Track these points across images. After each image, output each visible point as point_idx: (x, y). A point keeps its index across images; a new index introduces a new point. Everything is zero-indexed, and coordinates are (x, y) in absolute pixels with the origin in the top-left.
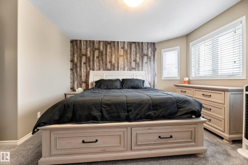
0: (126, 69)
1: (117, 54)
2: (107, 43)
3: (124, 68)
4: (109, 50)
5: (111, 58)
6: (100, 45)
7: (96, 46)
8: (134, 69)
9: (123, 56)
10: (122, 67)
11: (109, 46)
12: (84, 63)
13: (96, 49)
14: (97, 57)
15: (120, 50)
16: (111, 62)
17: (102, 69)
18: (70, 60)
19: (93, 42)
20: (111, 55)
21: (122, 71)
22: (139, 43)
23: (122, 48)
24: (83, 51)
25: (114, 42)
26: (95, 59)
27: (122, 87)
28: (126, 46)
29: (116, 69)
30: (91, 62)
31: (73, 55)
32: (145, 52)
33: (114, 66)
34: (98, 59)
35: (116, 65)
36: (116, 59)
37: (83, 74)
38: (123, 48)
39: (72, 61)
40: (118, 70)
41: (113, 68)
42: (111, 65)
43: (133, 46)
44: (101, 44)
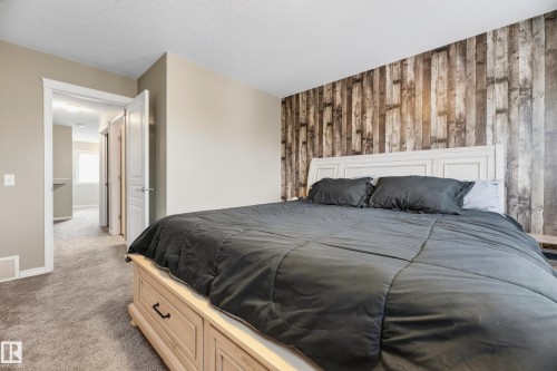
0: (409, 144)
1: (378, 103)
2: (350, 83)
3: (402, 142)
4: (356, 99)
5: (363, 118)
6: (334, 91)
7: (327, 96)
8: (440, 141)
9: (399, 106)
10: (396, 140)
11: (356, 89)
12: (303, 143)
13: (326, 105)
14: (329, 124)
15: (388, 91)
16: (360, 131)
17: (338, 153)
18: (280, 139)
19: (321, 90)
20: (363, 112)
21: (394, 153)
23: (395, 82)
24: (302, 117)
25: (370, 72)
26: (324, 131)
27: (367, 201)
28: (409, 70)
29: (376, 148)
30: (317, 139)
31: (285, 129)
32: (495, 67)
33: (370, 140)
34: (330, 128)
35: (376, 138)
36: (377, 120)
37: (302, 167)
38: (400, 81)
39: (284, 142)
40: (382, 150)
41: (368, 145)
42: (362, 139)
43: (439, 61)
44: (338, 88)
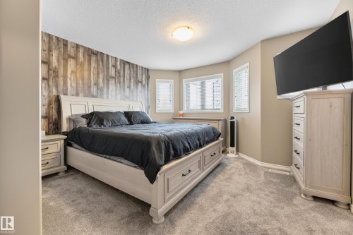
1: (106, 72)
2: (90, 52)
4: (94, 64)
5: (98, 77)
6: (77, 51)
7: (71, 51)
9: (114, 78)
11: (93, 59)
12: (43, 79)
13: (70, 57)
15: (110, 69)
16: (97, 84)
17: (81, 95)
19: (65, 43)
20: (98, 74)
22: (133, 64)
23: (113, 66)
25: (102, 54)
26: (69, 75)
28: (118, 63)
29: (105, 96)
30: (61, 80)
32: (139, 77)
33: (102, 90)
34: (73, 75)
35: (105, 90)
38: (115, 66)
41: (101, 94)
42: (98, 89)
43: (127, 66)
44: (81, 50)
